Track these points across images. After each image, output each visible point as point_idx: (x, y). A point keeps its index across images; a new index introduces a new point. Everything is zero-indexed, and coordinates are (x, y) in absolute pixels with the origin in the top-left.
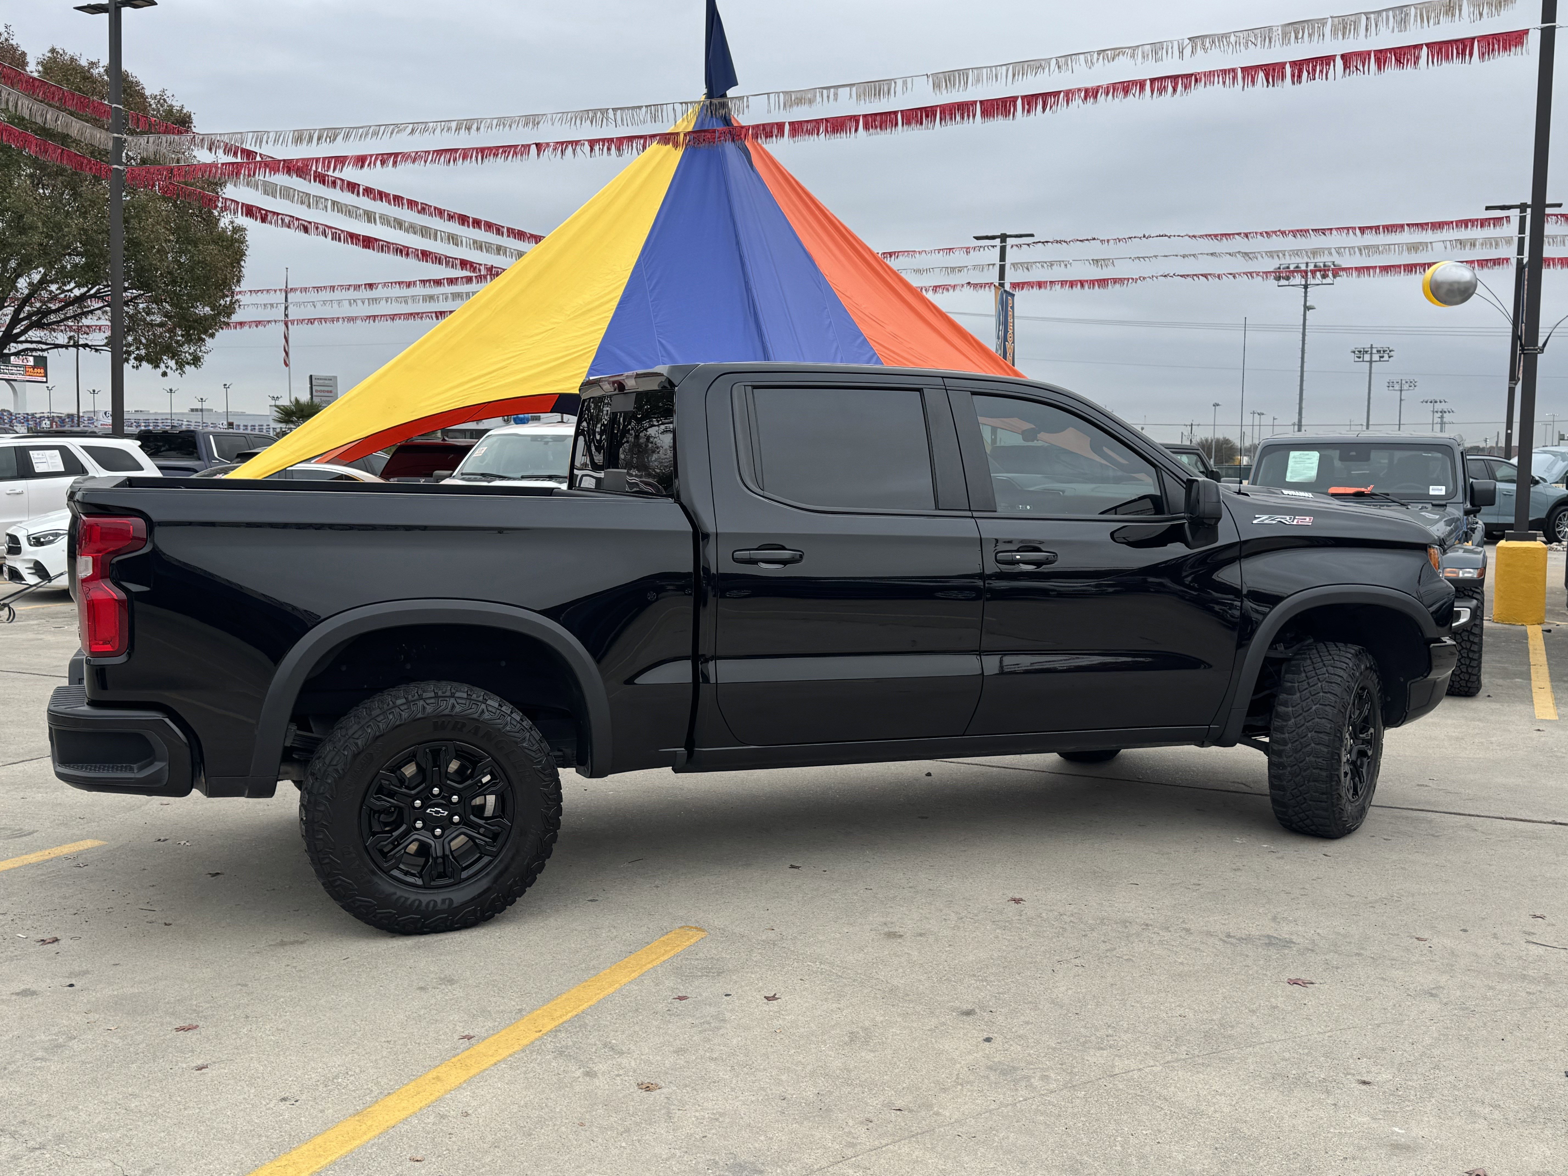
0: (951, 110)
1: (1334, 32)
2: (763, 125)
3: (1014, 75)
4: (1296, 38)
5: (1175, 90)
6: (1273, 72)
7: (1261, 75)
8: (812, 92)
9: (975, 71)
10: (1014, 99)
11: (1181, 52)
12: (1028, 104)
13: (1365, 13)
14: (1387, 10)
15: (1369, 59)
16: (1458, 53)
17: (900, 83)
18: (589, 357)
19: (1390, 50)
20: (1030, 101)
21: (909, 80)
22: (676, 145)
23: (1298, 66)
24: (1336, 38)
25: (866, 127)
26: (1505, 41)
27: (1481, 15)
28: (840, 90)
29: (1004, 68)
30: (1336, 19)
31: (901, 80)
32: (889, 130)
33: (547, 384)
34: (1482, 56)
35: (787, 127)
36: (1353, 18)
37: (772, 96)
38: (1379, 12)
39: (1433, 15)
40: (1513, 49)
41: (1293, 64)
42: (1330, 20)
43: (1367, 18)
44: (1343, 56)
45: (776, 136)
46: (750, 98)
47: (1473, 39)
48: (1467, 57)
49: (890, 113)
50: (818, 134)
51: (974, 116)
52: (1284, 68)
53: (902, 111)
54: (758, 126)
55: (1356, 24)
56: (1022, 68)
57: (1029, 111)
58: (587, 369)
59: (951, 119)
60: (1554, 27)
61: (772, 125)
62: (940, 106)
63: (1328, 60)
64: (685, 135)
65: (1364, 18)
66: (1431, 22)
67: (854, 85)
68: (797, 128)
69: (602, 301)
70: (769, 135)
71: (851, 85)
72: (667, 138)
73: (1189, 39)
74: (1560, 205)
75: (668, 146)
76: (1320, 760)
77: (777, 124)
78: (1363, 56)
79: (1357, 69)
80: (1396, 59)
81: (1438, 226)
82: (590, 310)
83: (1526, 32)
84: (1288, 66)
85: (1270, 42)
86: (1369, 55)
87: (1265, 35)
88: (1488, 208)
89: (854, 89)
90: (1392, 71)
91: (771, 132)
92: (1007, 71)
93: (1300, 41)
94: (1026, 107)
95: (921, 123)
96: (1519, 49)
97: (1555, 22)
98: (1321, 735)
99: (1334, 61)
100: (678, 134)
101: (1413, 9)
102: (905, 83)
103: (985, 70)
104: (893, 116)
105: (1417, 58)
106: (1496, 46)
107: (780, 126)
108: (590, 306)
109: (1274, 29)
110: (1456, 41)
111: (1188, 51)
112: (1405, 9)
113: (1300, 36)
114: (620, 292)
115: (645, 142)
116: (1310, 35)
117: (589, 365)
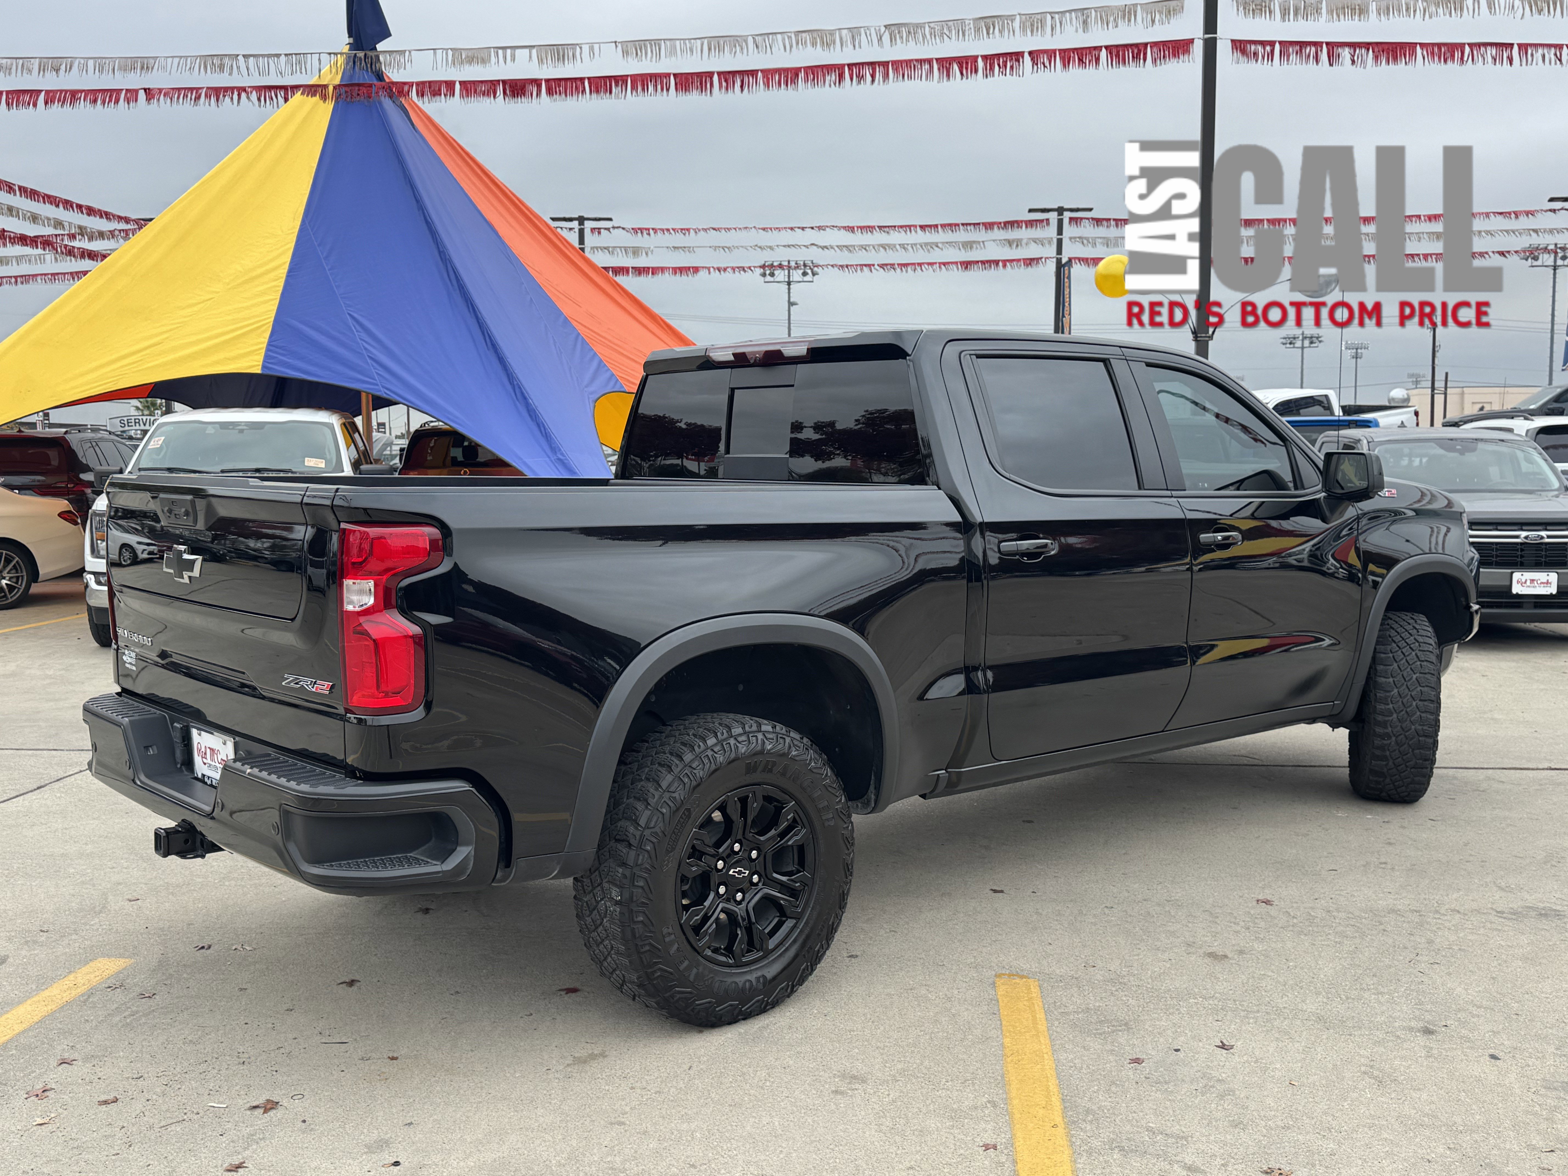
0: (643, 81)
1: (1023, 28)
2: (430, 82)
3: (710, 49)
4: (988, 33)
5: (873, 76)
6: (967, 64)
7: (956, 67)
8: (486, 50)
9: (668, 43)
10: (710, 74)
11: (880, 39)
12: (726, 81)
13: (1050, 13)
14: (1070, 11)
15: (1055, 57)
16: (1133, 57)
17: (586, 49)
18: (264, 332)
19: (1074, 50)
20: (728, 77)
21: (596, 47)
22: (324, 98)
23: (989, 59)
24: (1025, 34)
25: (550, 92)
26: (1174, 47)
27: (1153, 21)
28: (518, 51)
29: (699, 42)
30: (1024, 17)
31: (587, 46)
32: (575, 97)
33: (217, 363)
34: (1154, 61)
35: (458, 86)
36: (1039, 17)
37: (439, 52)
38: (1063, 13)
39: (1112, 19)
40: (1181, 57)
41: (985, 58)
42: (1018, 17)
43: (1052, 18)
44: (1030, 53)
45: (445, 95)
46: (413, 53)
47: (1146, 45)
48: (1142, 61)
49: (575, 79)
50: (495, 97)
51: (668, 90)
52: (976, 61)
53: (589, 78)
54: (423, 83)
55: (1042, 22)
56: (716, 43)
57: (727, 89)
58: (265, 345)
59: (643, 89)
60: (1215, 39)
61: (440, 83)
62: (631, 76)
63: (1017, 56)
64: (335, 88)
65: (1049, 17)
66: (1110, 25)
67: (533, 47)
68: (470, 88)
69: (268, 267)
70: (436, 93)
71: (531, 47)
72: (312, 90)
73: (885, 26)
74: (1090, 210)
75: (314, 98)
76: (1425, 728)
77: (446, 82)
78: (1051, 54)
79: (1045, 66)
80: (1079, 58)
81: (989, 226)
82: (253, 279)
83: (1192, 41)
84: (980, 60)
85: (964, 35)
86: (1055, 54)
87: (958, 27)
88: (1030, 211)
89: (534, 51)
90: (1075, 71)
91: (440, 90)
92: (702, 45)
93: (991, 36)
94: (724, 84)
95: (611, 92)
96: (1186, 56)
97: (1216, 33)
98: (1426, 703)
99: (1023, 57)
100: (325, 87)
101: (1093, 11)
102: (592, 49)
103: (678, 42)
104: (579, 83)
105: (1098, 60)
106: (1167, 52)
107: (450, 85)
108: (254, 274)
109: (967, 22)
110: (1131, 45)
111: (886, 38)
112: (1085, 12)
113: (991, 31)
114: (287, 258)
115: (286, 94)
116: (1000, 32)
117: (266, 341)
